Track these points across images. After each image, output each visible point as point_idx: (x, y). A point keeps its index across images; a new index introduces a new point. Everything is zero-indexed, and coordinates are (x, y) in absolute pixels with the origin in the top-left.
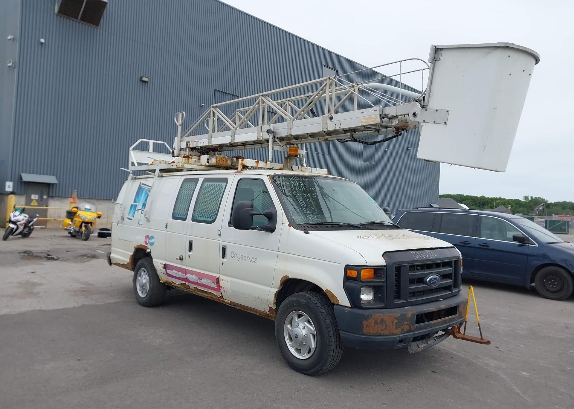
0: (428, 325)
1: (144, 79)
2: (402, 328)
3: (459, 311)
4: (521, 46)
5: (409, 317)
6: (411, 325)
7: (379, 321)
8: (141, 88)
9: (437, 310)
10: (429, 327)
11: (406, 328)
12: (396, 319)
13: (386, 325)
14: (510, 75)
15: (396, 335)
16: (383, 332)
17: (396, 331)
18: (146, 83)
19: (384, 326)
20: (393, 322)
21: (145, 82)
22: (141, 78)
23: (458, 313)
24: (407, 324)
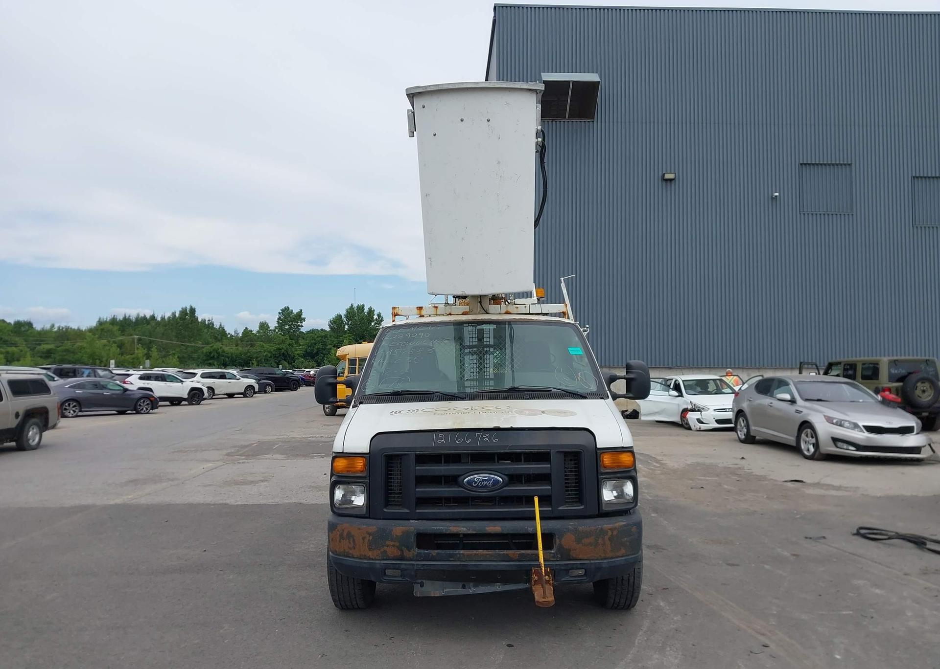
0: (451, 556)
1: (667, 176)
2: (382, 550)
3: (556, 544)
4: (430, 86)
5: (398, 534)
6: (405, 549)
7: (345, 534)
8: (664, 191)
9: (474, 532)
10: (452, 559)
11: (392, 551)
12: (370, 534)
13: (354, 541)
14: (435, 135)
15: (372, 559)
16: (351, 552)
17: (370, 554)
18: (673, 182)
19: (351, 542)
20: (364, 538)
21: (671, 180)
22: (664, 175)
23: (554, 548)
24: (393, 546)
